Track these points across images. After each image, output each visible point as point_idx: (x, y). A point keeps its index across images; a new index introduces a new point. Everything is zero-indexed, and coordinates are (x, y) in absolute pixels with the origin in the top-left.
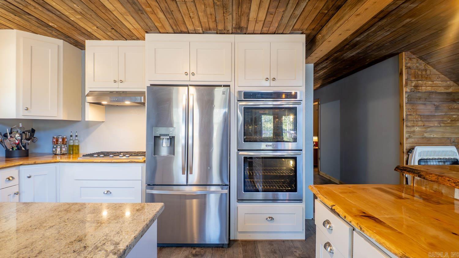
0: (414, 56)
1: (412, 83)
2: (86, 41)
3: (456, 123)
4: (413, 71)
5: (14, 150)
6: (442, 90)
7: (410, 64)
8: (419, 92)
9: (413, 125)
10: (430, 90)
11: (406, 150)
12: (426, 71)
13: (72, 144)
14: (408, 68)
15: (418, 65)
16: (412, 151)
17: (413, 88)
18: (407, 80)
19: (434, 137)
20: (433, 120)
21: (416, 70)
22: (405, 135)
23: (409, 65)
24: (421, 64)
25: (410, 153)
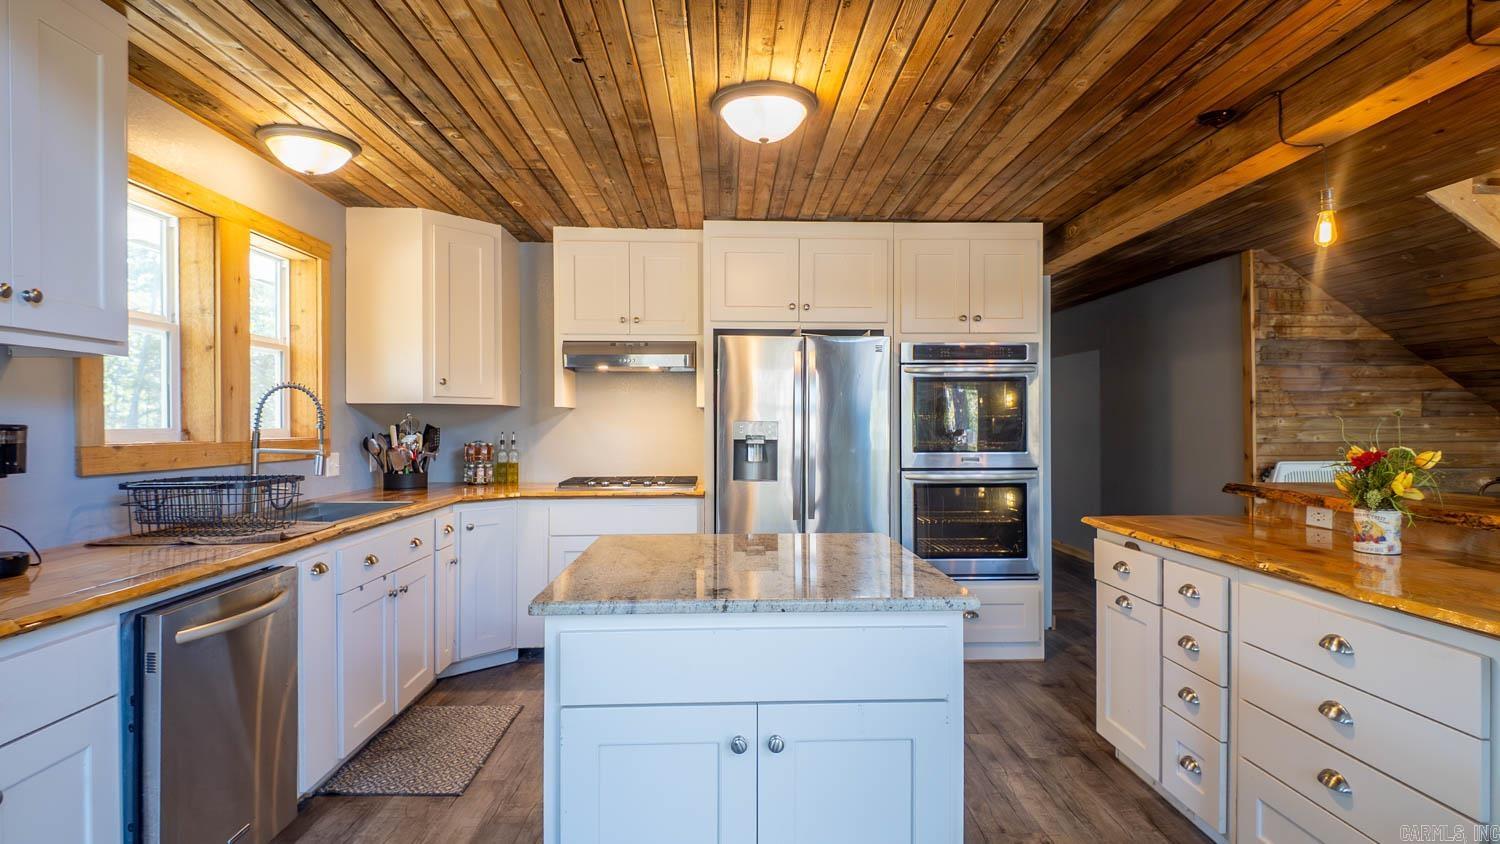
0: (1275, 259)
1: (1270, 319)
2: (555, 228)
3: (1367, 410)
4: (1271, 292)
5: (407, 472)
6: (1336, 335)
7: (1263, 276)
8: (1286, 339)
9: (1274, 414)
10: (1310, 335)
11: (1258, 469)
12: (1301, 293)
13: (504, 461)
14: (1261, 285)
15: (1282, 278)
16: (1269, 473)
17: (1272, 329)
18: (1258, 312)
19: (1320, 440)
20: (1317, 402)
21: (1280, 291)
22: (1256, 437)
23: (1263, 278)
24: (1289, 276)
25: (1267, 477)
